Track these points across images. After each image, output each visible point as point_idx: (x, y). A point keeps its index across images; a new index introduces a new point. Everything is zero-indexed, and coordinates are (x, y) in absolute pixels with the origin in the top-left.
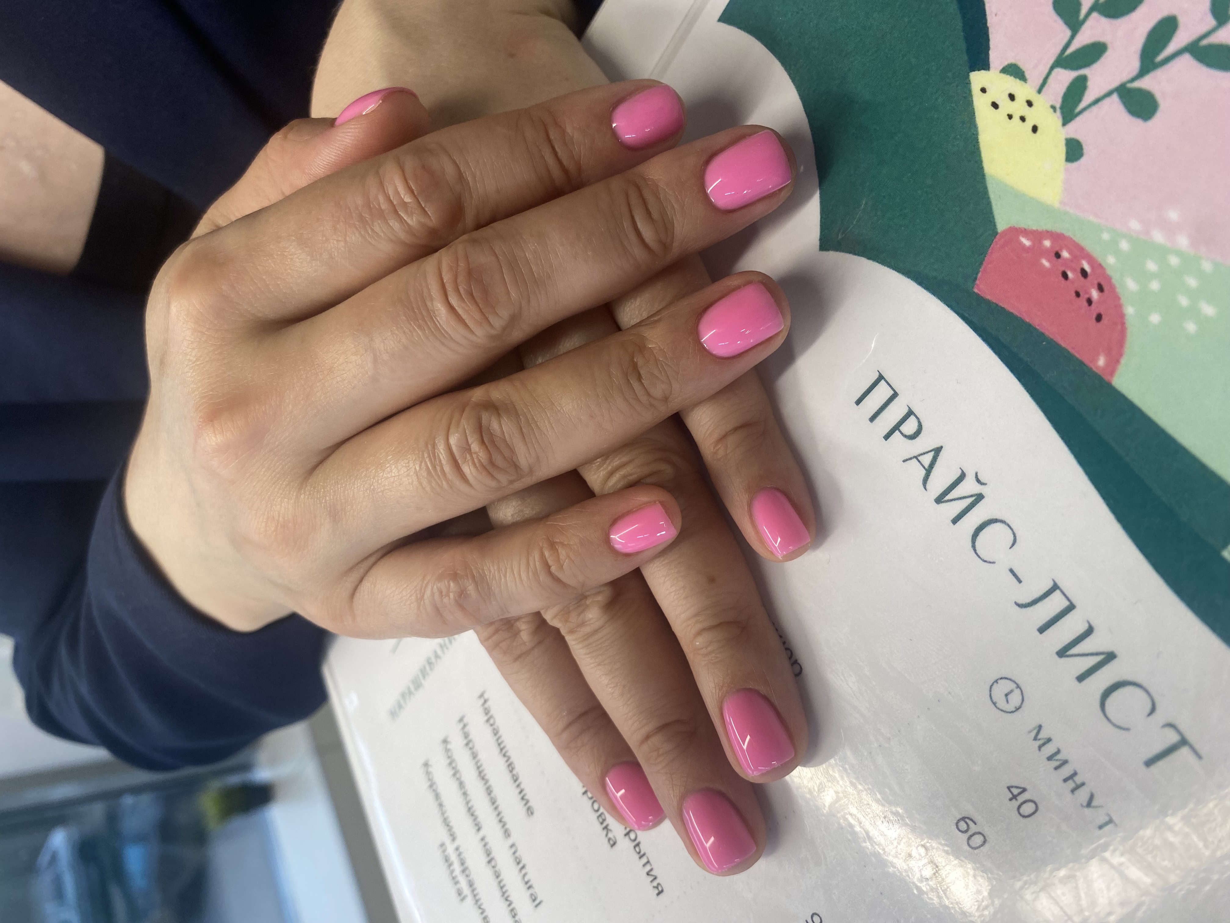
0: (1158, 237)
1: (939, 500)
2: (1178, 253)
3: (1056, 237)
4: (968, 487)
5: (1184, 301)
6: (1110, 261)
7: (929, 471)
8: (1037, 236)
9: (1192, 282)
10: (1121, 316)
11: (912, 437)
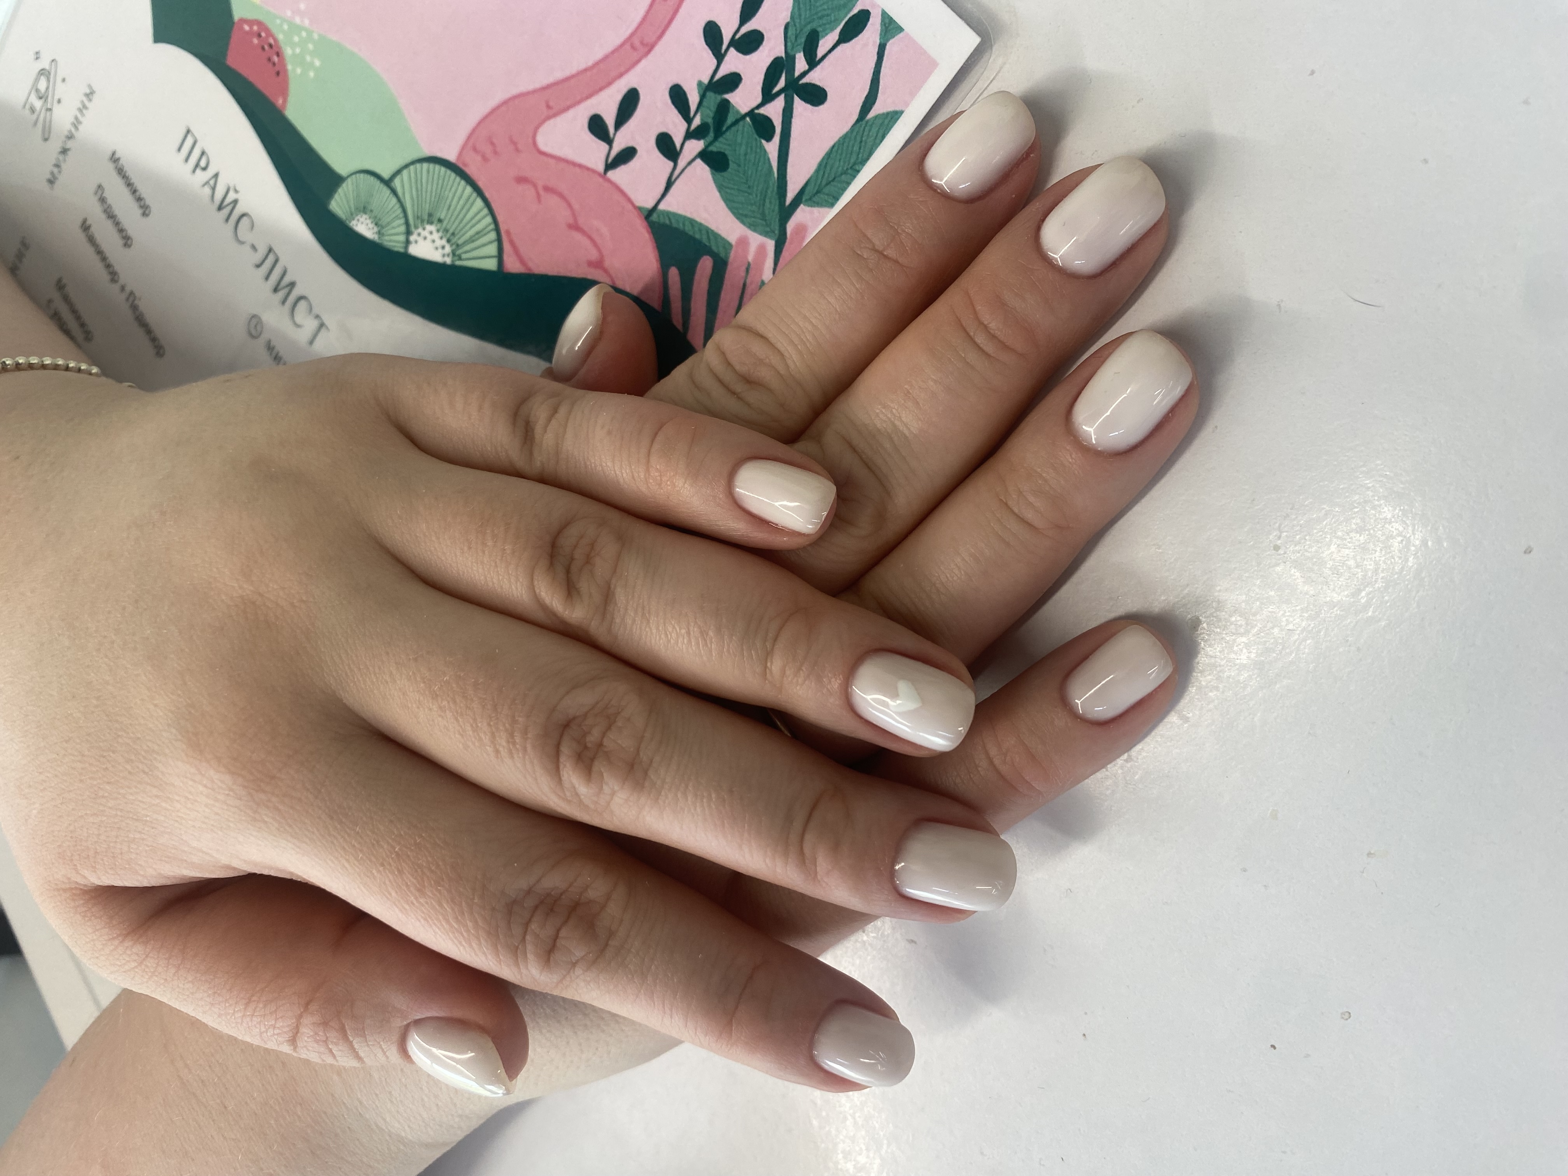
0: (298, 20)
1: (220, 208)
2: (306, 30)
3: (259, 23)
4: (232, 196)
5: (308, 58)
6: (280, 37)
7: (214, 189)
8: (251, 23)
9: (311, 46)
10: (286, 71)
11: (204, 169)
